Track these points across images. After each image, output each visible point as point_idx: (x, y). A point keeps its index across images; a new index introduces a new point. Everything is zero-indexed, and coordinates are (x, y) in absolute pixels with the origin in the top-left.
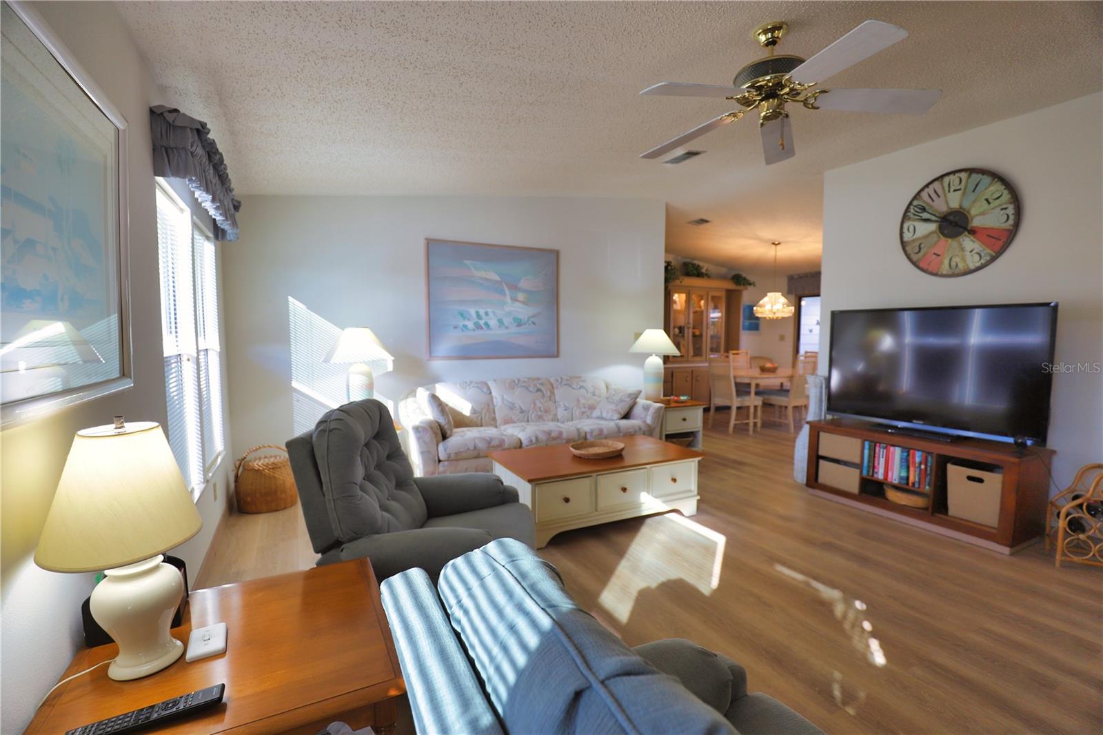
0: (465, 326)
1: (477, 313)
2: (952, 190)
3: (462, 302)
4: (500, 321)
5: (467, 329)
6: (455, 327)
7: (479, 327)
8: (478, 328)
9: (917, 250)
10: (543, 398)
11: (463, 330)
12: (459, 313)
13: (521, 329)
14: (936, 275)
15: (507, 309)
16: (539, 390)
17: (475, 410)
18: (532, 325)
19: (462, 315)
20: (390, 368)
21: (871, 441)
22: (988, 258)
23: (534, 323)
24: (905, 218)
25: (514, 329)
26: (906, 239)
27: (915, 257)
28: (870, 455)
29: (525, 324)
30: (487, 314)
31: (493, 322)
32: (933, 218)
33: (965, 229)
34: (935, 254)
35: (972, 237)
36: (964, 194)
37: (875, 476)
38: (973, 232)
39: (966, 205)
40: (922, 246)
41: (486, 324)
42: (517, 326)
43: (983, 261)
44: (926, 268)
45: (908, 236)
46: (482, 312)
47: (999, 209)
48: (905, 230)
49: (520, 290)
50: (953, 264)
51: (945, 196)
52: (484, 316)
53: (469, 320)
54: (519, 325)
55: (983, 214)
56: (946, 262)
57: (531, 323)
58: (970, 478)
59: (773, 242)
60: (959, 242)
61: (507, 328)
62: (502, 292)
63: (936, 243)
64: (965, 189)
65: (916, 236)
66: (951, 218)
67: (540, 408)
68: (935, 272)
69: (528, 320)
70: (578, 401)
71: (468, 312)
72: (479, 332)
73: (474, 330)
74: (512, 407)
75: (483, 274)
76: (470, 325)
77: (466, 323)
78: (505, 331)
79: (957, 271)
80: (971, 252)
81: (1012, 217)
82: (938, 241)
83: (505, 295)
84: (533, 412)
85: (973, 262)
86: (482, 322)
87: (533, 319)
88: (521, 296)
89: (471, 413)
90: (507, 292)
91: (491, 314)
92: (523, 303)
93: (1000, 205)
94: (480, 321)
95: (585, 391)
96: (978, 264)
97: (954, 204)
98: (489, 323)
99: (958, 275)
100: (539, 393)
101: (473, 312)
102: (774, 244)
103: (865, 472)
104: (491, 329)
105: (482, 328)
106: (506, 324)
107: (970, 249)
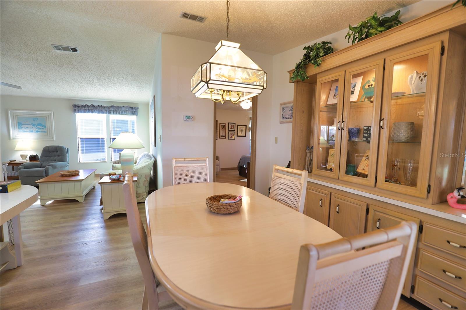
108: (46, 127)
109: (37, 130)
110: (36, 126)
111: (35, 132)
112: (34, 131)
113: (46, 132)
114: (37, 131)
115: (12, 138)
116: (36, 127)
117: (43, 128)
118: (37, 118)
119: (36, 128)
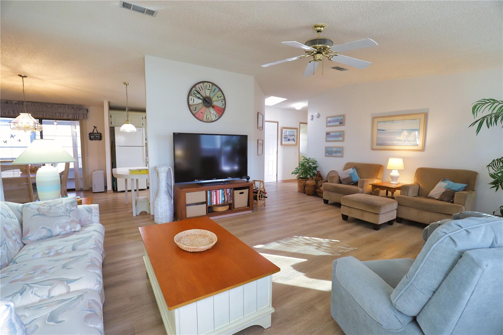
2: (207, 89)
9: (195, 110)
14: (202, 121)
21: (209, 190)
22: (218, 118)
24: (189, 94)
26: (190, 103)
27: (194, 112)
28: (210, 196)
32: (201, 98)
33: (211, 105)
34: (201, 112)
35: (213, 109)
36: (211, 91)
37: (213, 204)
38: (213, 107)
39: (211, 96)
40: (197, 108)
43: (216, 118)
44: (198, 117)
45: (191, 102)
47: (221, 101)
48: (190, 99)
50: (208, 118)
51: (205, 90)
55: (216, 101)
56: (205, 116)
58: (241, 193)
59: (20, 74)
60: (209, 110)
63: (202, 108)
64: (211, 89)
65: (194, 103)
66: (207, 99)
68: (201, 119)
79: (209, 121)
80: (213, 114)
81: (224, 105)
82: (203, 107)
85: (214, 118)
93: (221, 100)
96: (215, 119)
97: (208, 95)
99: (209, 122)
102: (20, 76)
103: (209, 204)
107: (212, 113)
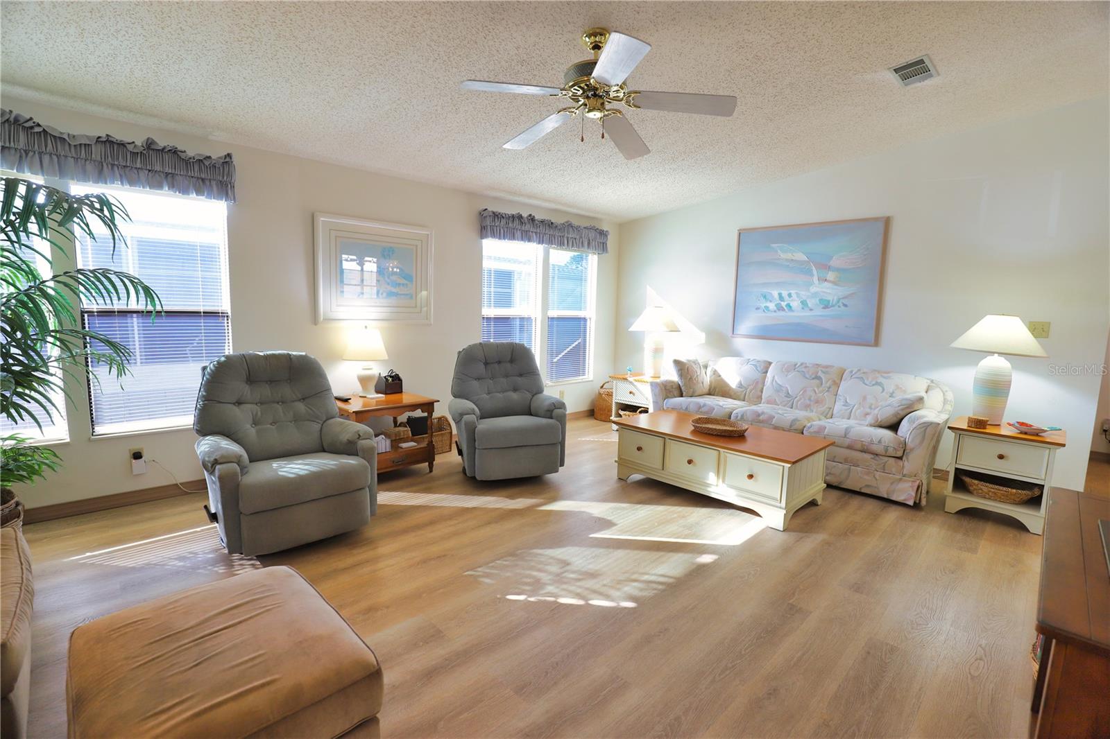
0: (767, 307)
1: (780, 295)
3: (765, 285)
4: (804, 303)
5: (769, 311)
6: (757, 309)
7: (780, 308)
8: (779, 310)
10: (818, 387)
11: (764, 311)
12: (762, 294)
13: (827, 312)
15: (813, 289)
16: (819, 378)
17: (741, 385)
18: (843, 307)
19: (765, 297)
20: (704, 341)
23: (845, 305)
25: (819, 312)
29: (833, 306)
30: (790, 295)
31: (795, 304)
41: (788, 305)
42: (824, 308)
46: (785, 294)
49: (829, 268)
52: (786, 297)
53: (771, 301)
54: (826, 307)
57: (841, 305)
61: (811, 310)
62: (810, 273)
67: (811, 396)
69: (838, 302)
70: (865, 398)
71: (771, 294)
72: (782, 313)
73: (775, 311)
74: (779, 389)
75: (789, 256)
76: (772, 306)
77: (768, 304)
78: (809, 313)
83: (812, 275)
84: (801, 399)
86: (784, 304)
87: (845, 301)
88: (831, 276)
89: (737, 386)
90: (815, 272)
91: (794, 296)
92: (834, 283)
94: (782, 303)
95: (881, 389)
98: (791, 305)
100: (816, 381)
101: (775, 294)
104: (793, 311)
105: (783, 310)
106: (810, 305)
108: (414, 280)
109: (390, 288)
110: (388, 278)
111: (385, 294)
112: (382, 294)
113: (411, 297)
114: (390, 294)
115: (322, 319)
116: (386, 279)
117: (405, 282)
118: (391, 248)
119: (388, 284)
